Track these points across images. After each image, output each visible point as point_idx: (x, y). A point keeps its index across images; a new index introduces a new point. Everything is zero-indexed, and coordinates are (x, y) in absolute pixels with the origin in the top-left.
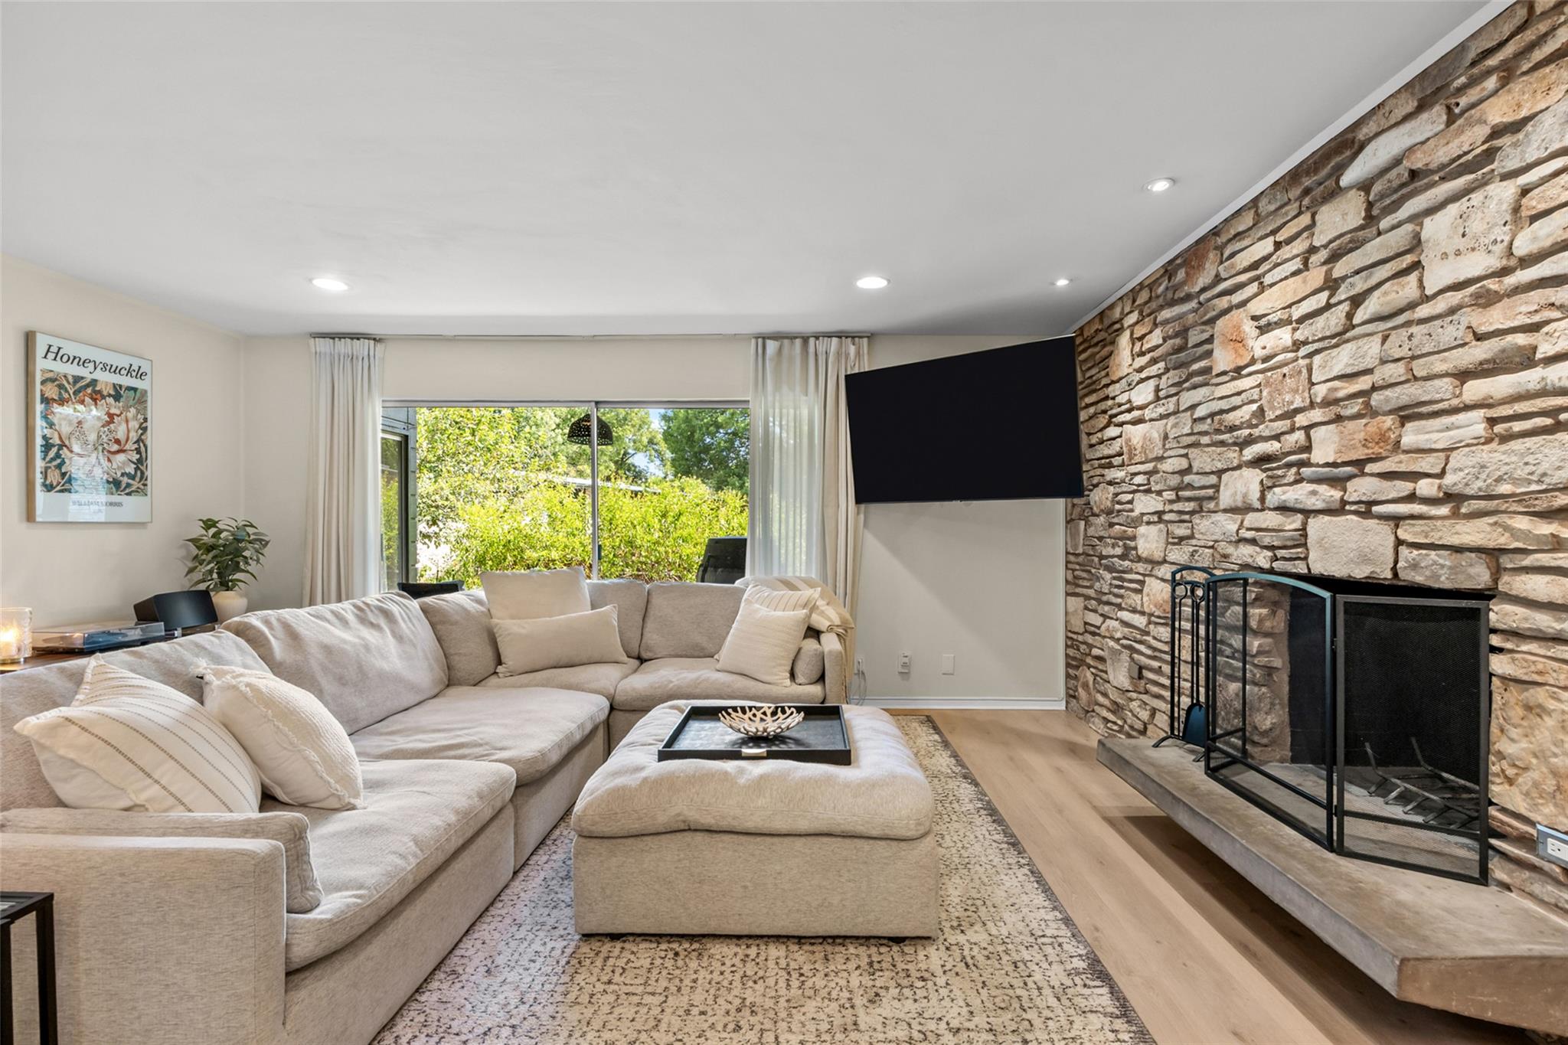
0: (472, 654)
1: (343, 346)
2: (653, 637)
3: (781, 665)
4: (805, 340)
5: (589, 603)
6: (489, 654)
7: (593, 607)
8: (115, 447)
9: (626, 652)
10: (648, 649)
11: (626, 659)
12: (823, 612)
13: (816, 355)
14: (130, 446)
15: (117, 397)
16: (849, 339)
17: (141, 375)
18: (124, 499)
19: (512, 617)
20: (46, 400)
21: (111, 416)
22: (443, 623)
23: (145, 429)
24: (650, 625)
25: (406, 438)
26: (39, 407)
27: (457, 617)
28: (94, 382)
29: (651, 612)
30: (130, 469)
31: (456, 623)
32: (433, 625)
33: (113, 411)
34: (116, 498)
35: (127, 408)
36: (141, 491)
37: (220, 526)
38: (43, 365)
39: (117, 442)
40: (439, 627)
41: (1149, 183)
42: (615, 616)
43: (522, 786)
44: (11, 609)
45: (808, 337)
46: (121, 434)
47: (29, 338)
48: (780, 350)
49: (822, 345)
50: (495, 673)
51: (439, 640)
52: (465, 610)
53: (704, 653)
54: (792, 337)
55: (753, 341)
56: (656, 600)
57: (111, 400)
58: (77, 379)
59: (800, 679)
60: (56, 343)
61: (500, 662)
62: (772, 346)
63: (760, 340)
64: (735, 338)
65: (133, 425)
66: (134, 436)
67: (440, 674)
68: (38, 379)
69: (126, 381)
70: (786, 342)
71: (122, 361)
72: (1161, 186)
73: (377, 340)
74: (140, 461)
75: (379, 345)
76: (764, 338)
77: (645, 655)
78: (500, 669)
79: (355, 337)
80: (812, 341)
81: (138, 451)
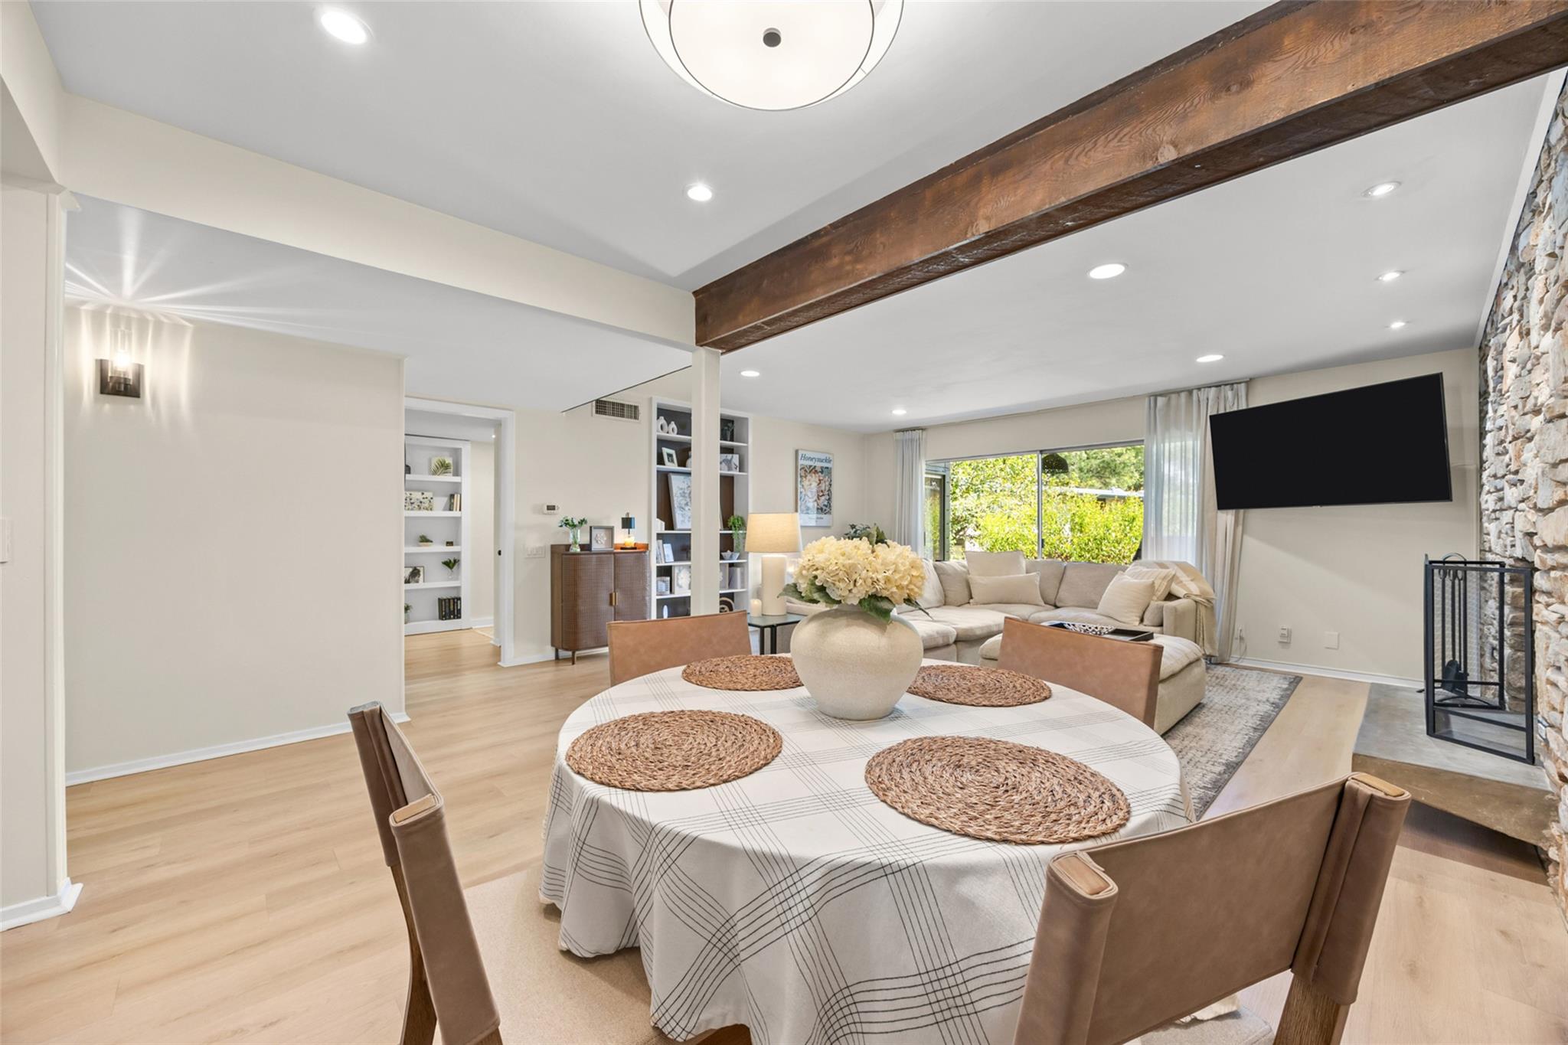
0: (957, 591)
1: (908, 435)
2: (1064, 593)
3: (1132, 612)
4: (1190, 392)
5: (1025, 569)
6: (966, 593)
7: (1027, 573)
8: (821, 494)
9: (1043, 598)
10: (1060, 601)
11: (1044, 604)
12: (1185, 585)
13: (1199, 401)
14: (826, 493)
15: (822, 472)
16: (1228, 387)
17: (830, 461)
18: (823, 516)
19: (979, 575)
20: (801, 477)
21: (820, 480)
22: (944, 574)
23: (831, 485)
24: (1063, 586)
25: (944, 476)
26: (799, 479)
27: (950, 572)
28: (815, 467)
29: (1065, 579)
30: (826, 503)
31: (949, 575)
32: (939, 575)
33: (821, 478)
34: (820, 516)
35: (825, 477)
36: (829, 513)
37: (857, 528)
38: (801, 462)
39: (822, 491)
40: (942, 576)
41: (1380, 276)
42: (1038, 579)
43: (960, 641)
44: (793, 560)
45: (1193, 390)
46: (823, 488)
47: (797, 452)
48: (1168, 404)
49: (1203, 395)
50: (969, 603)
51: (941, 582)
52: (955, 569)
53: (1093, 605)
54: (1178, 392)
55: (1147, 400)
56: (1068, 572)
57: (820, 474)
58: (810, 466)
59: (1146, 622)
60: (804, 453)
61: (971, 598)
62: (1161, 401)
63: (1152, 398)
64: (1134, 398)
65: (827, 483)
66: (827, 488)
67: (939, 597)
68: (799, 468)
69: (825, 465)
70: (1173, 396)
71: (823, 457)
72: (1390, 276)
73: (923, 429)
74: (829, 499)
75: (924, 432)
76: (1156, 396)
77: (1058, 604)
78: (971, 601)
79: (913, 429)
80: (1195, 392)
81: (828, 495)
